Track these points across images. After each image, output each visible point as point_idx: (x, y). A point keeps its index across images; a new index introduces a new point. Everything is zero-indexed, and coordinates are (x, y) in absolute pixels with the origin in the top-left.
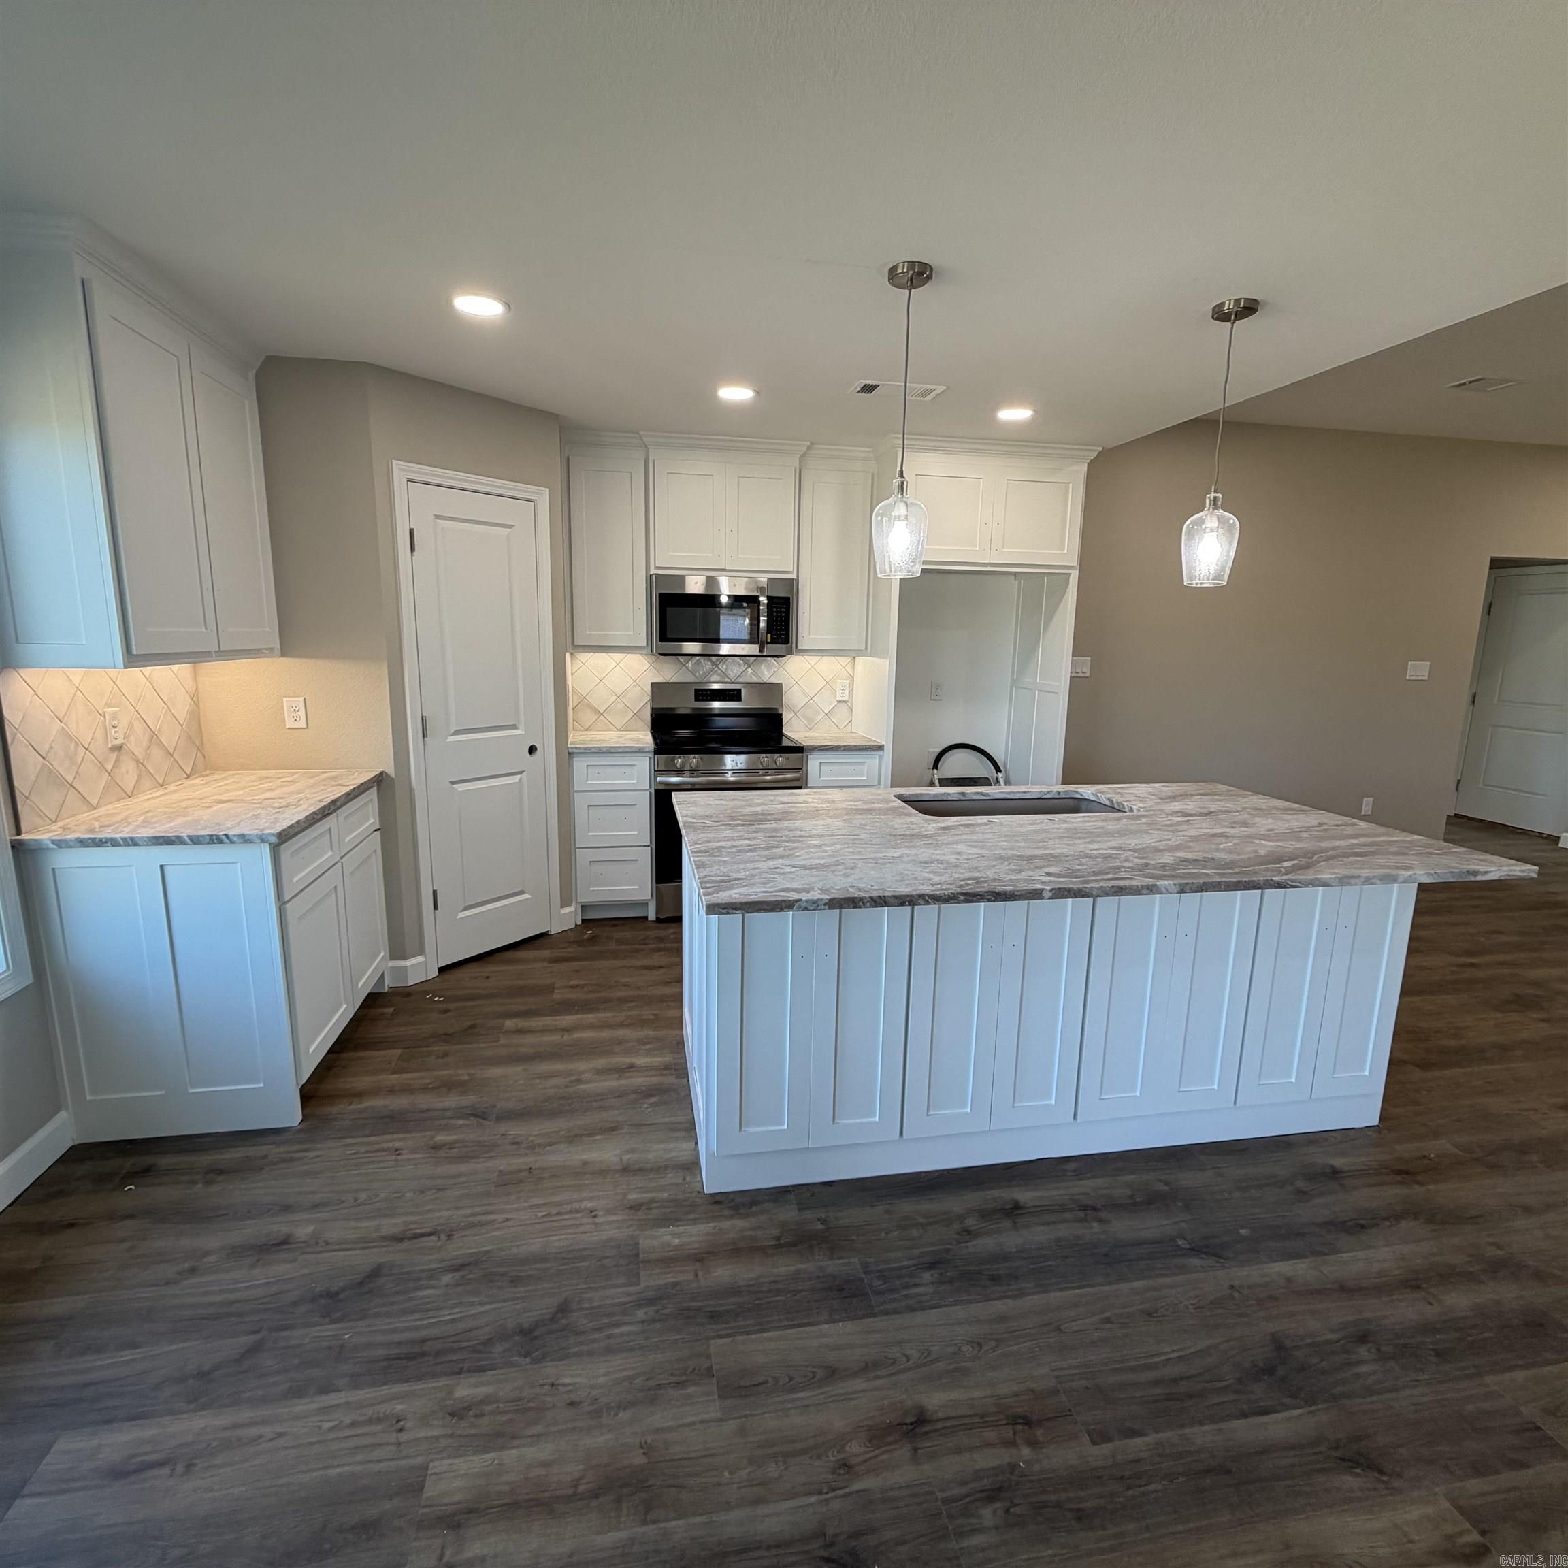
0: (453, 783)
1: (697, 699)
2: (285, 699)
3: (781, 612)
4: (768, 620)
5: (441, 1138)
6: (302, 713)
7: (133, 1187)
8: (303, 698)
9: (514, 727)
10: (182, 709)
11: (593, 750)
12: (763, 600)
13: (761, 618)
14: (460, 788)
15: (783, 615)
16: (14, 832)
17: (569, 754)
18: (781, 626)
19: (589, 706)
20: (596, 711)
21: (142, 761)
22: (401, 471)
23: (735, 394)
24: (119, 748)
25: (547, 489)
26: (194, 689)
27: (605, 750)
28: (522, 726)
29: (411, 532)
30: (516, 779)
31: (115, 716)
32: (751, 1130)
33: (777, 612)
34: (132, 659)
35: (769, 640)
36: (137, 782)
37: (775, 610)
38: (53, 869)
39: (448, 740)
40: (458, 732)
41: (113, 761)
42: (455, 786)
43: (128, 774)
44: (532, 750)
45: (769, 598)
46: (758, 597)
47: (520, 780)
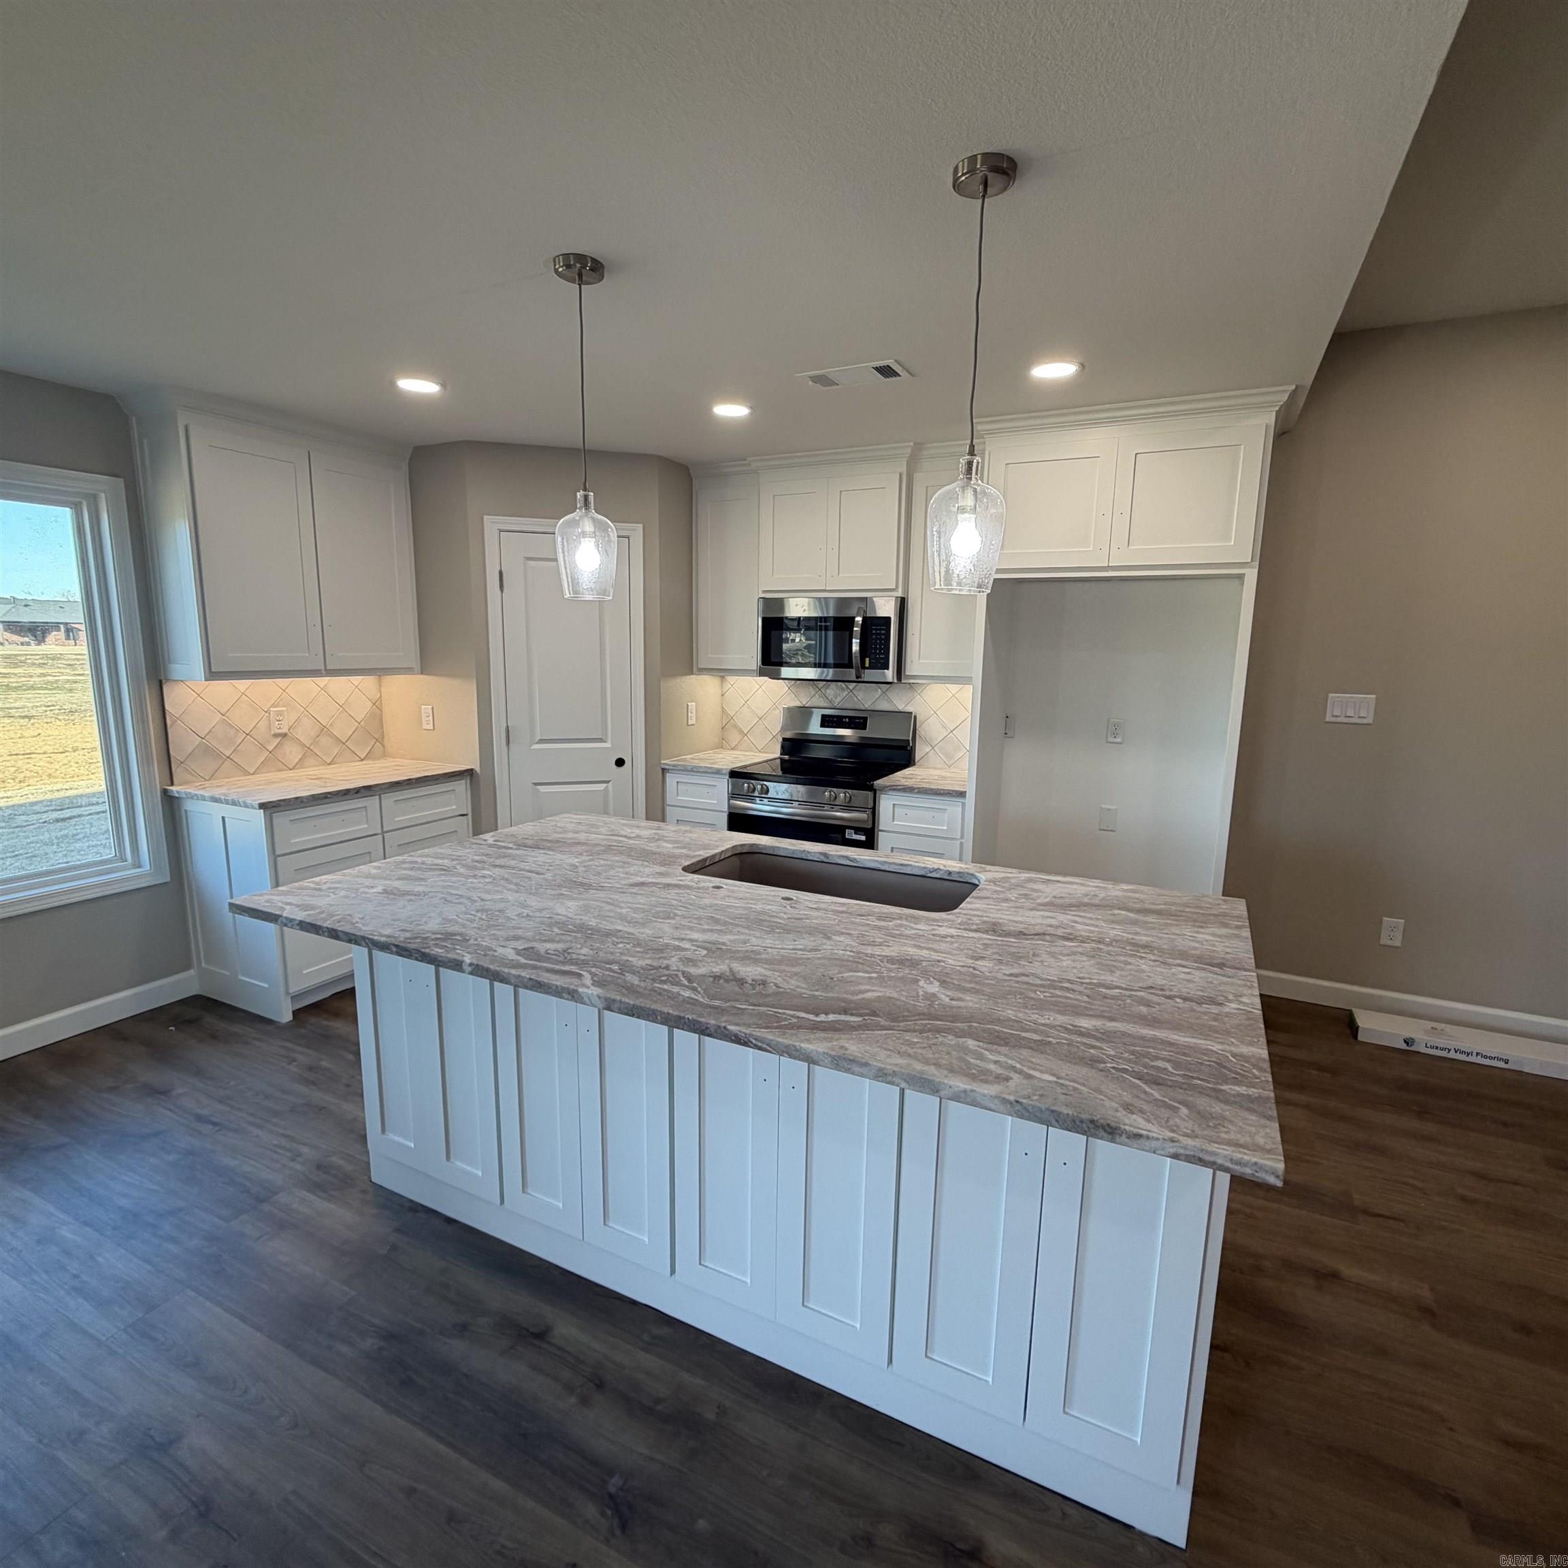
0: (536, 784)
1: (823, 725)
2: (423, 707)
3: (881, 634)
4: (860, 642)
5: (325, 1064)
6: (431, 718)
7: (173, 1028)
8: (430, 707)
9: (601, 740)
10: (361, 709)
11: (680, 768)
12: (859, 619)
13: (854, 640)
14: (542, 789)
15: (883, 637)
16: (169, 782)
17: (663, 770)
18: (881, 649)
19: (735, 726)
20: (741, 731)
21: (308, 746)
22: (492, 524)
23: (731, 411)
24: (284, 735)
25: (641, 525)
26: (379, 696)
27: (689, 768)
28: (609, 741)
29: (501, 573)
30: (602, 787)
31: (279, 713)
32: (391, 1136)
33: (876, 634)
34: (213, 675)
35: (867, 665)
36: (300, 759)
37: (874, 632)
38: (186, 811)
39: (532, 747)
40: (541, 741)
41: (276, 744)
42: (538, 787)
43: (292, 753)
44: (620, 762)
45: (865, 619)
46: (854, 618)
47: (607, 787)
